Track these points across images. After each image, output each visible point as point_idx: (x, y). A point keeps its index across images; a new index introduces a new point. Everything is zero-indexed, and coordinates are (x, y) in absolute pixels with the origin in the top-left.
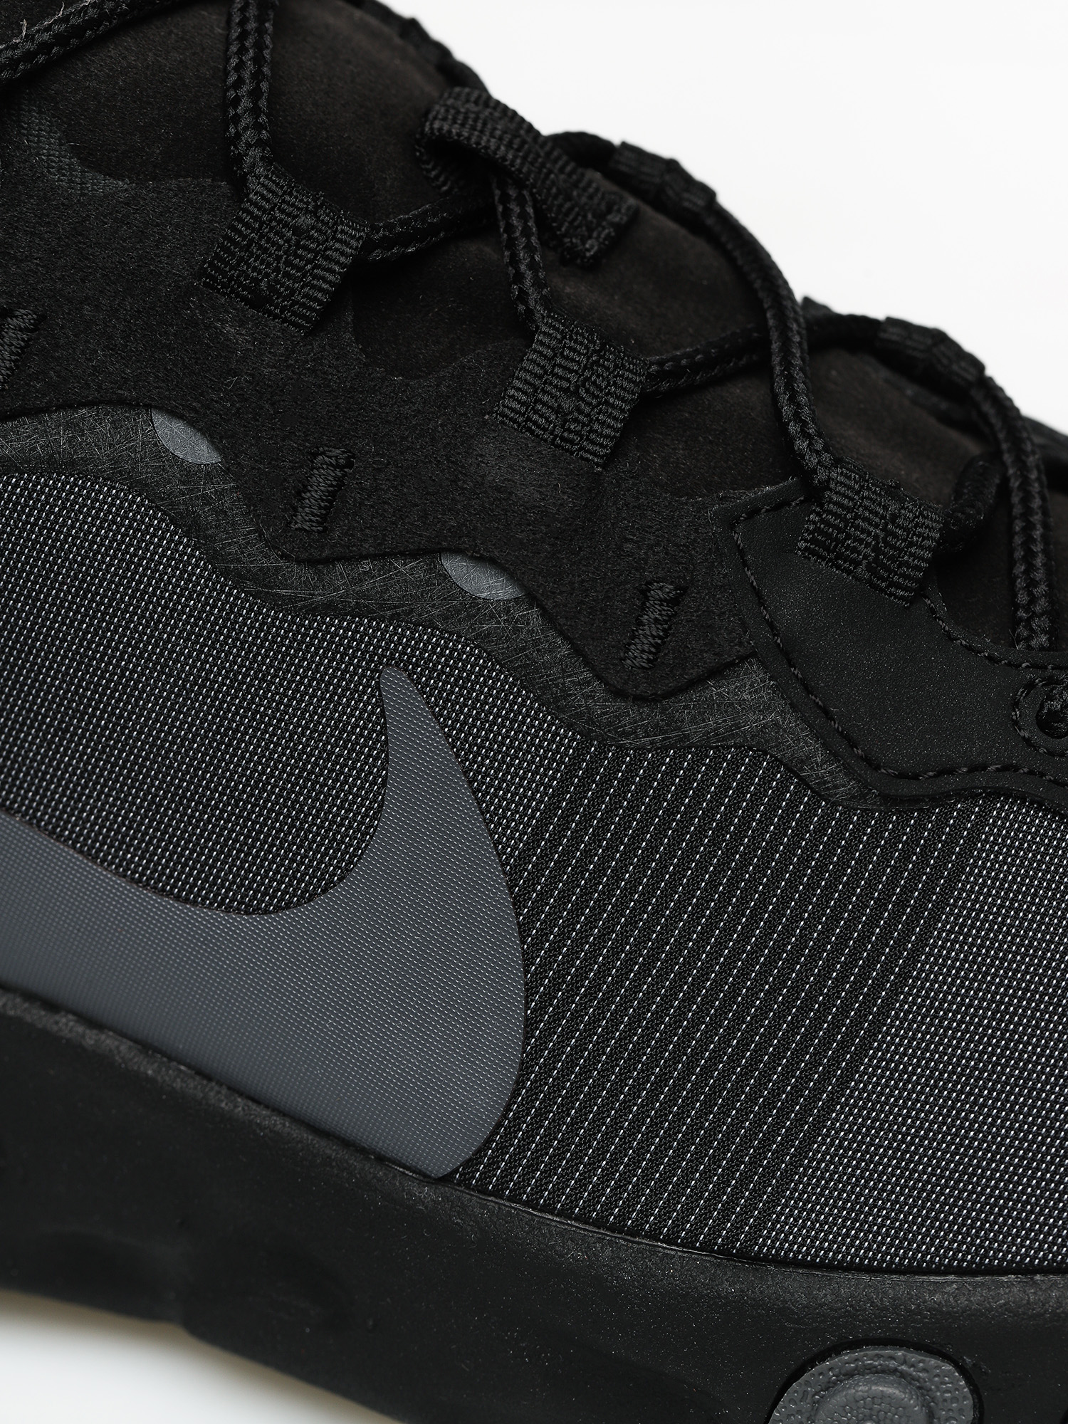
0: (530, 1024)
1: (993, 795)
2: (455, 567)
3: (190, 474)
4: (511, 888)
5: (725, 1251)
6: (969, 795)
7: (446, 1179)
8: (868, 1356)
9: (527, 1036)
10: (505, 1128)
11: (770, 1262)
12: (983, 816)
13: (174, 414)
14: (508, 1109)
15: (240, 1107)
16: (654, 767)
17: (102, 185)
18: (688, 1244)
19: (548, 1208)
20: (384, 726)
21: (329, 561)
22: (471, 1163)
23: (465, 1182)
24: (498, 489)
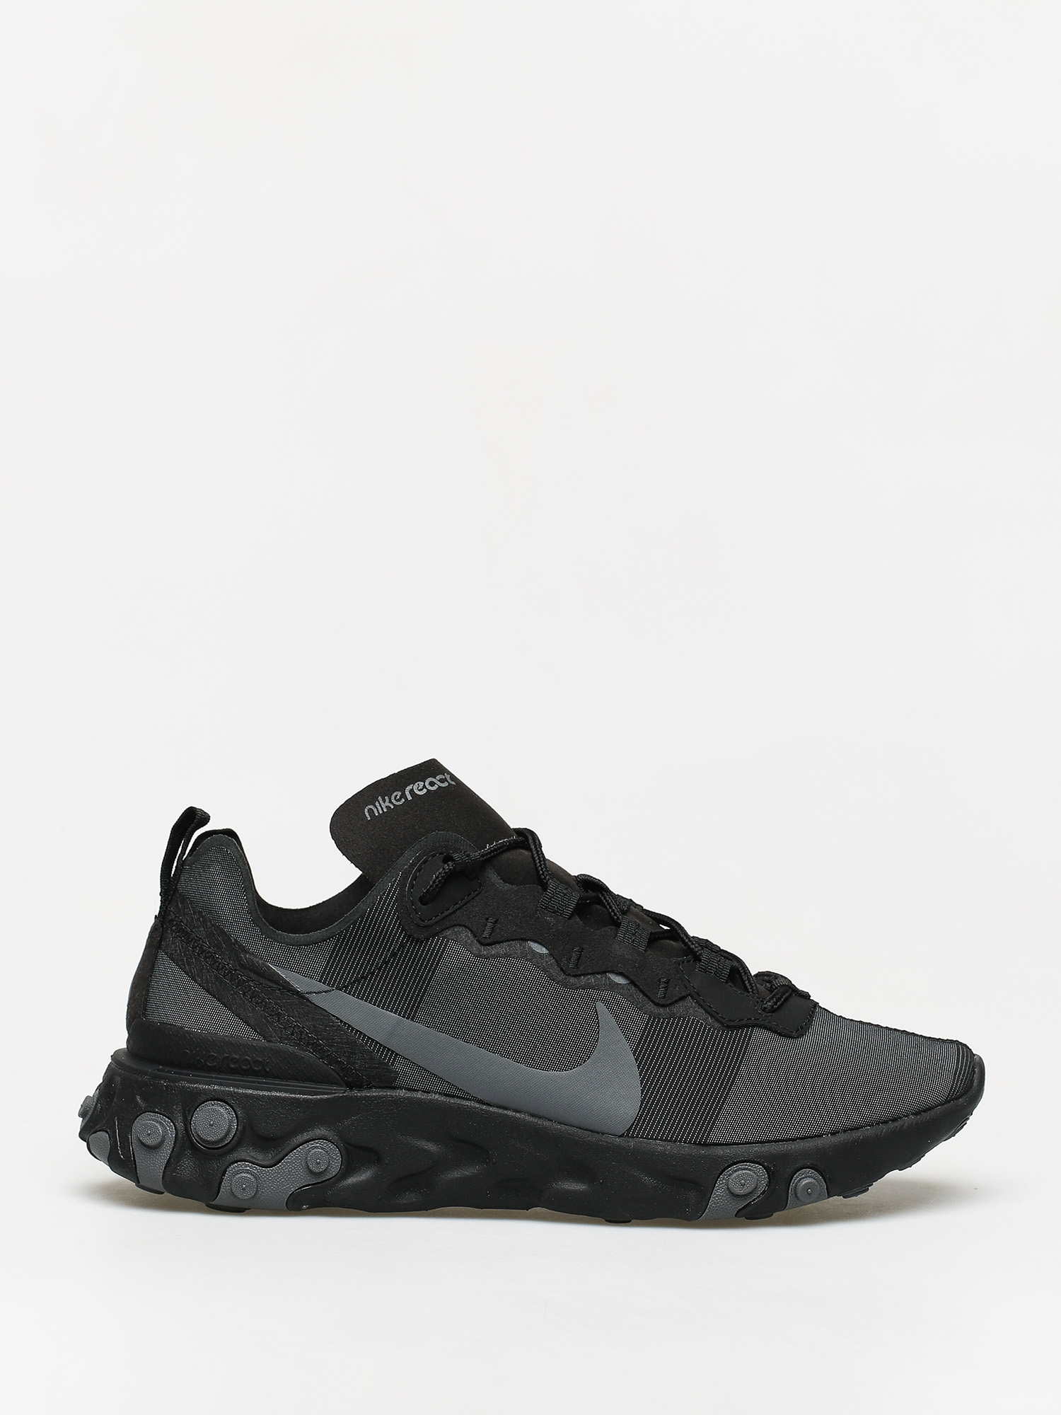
0: (642, 1091)
1: (753, 1027)
2: (613, 977)
3: (541, 956)
4: (634, 1055)
5: (700, 1143)
6: (748, 1027)
7: (622, 1136)
8: (740, 1166)
9: (642, 1094)
10: (639, 1118)
11: (712, 1145)
12: (752, 1032)
13: (535, 941)
14: (640, 1109)
15: (563, 1127)
16: (668, 1023)
17: (507, 886)
18: (690, 1142)
19: (651, 1138)
20: (597, 1018)
21: (580, 975)
22: (629, 1130)
23: (628, 1135)
24: (621, 956)
